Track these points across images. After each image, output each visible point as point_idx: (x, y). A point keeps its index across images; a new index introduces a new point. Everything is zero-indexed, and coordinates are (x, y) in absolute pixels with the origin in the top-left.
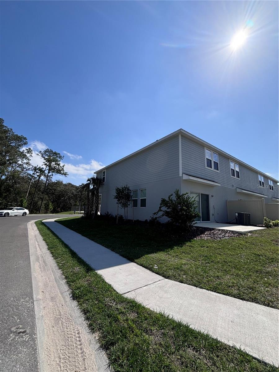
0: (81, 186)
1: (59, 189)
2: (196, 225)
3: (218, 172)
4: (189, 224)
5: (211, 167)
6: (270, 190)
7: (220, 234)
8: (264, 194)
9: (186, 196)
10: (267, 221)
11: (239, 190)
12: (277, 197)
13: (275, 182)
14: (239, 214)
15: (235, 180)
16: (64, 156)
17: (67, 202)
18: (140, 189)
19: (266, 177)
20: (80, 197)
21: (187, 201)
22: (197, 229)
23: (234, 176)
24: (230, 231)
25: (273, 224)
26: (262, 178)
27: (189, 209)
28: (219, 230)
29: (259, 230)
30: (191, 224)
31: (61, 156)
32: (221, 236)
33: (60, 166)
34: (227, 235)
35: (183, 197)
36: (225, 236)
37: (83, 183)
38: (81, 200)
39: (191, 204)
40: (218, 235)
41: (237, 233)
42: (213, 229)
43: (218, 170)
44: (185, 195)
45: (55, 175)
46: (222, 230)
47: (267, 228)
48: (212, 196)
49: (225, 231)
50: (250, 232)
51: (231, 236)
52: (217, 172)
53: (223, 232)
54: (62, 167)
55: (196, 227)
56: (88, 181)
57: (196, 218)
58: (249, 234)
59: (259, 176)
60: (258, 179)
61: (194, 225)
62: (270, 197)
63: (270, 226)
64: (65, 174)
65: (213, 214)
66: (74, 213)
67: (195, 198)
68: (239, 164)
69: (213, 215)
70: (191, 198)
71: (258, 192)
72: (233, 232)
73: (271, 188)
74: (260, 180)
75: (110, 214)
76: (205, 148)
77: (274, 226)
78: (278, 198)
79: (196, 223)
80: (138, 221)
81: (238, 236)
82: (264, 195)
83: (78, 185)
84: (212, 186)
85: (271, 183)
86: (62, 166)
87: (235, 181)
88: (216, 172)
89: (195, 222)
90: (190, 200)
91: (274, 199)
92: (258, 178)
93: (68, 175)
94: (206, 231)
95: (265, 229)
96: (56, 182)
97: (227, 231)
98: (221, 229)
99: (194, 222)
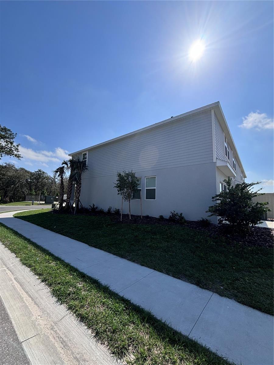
0: (37, 172)
1: (10, 174)
5: (227, 156)
16: (16, 134)
17: (19, 190)
18: (145, 177)
20: (36, 185)
23: (234, 168)
31: (13, 134)
33: (13, 145)
37: (40, 169)
38: (36, 189)
43: (229, 160)
45: (4, 156)
54: (16, 147)
56: (63, 163)
64: (18, 156)
66: (32, 203)
68: (235, 156)
75: (97, 208)
76: (224, 133)
80: (147, 217)
83: (33, 171)
86: (16, 145)
93: (22, 157)
96: (5, 165)
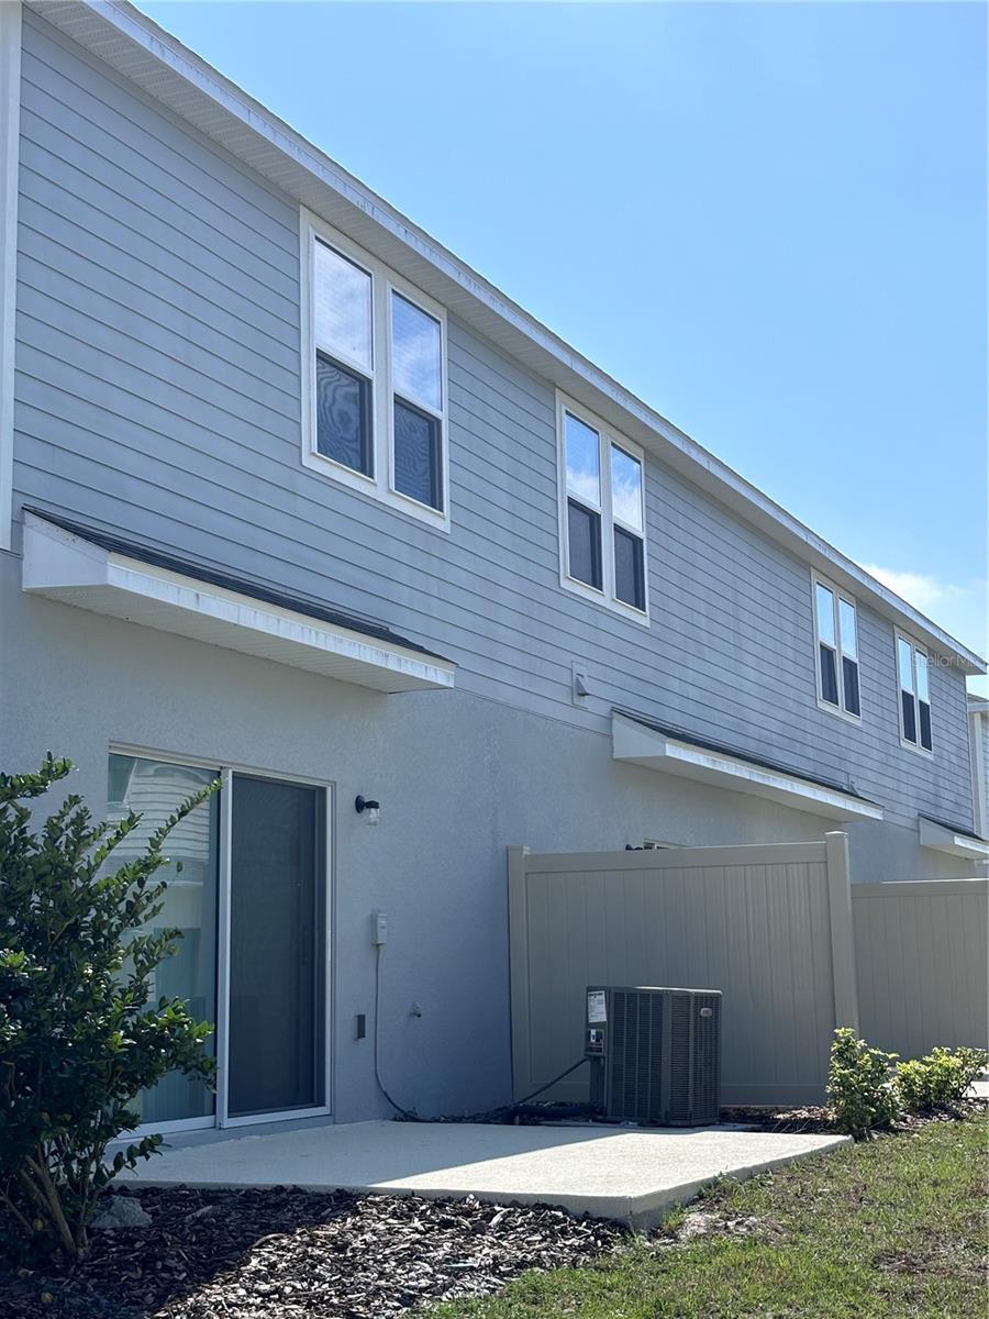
2: (147, 1172)
3: (440, 522)
4: (68, 1159)
5: (365, 466)
6: (906, 744)
7: (411, 1256)
8: (861, 787)
9: (40, 811)
10: (861, 1069)
11: (634, 743)
12: (959, 821)
13: (951, 664)
14: (621, 1001)
15: (604, 622)
19: (878, 613)
21: (55, 873)
22: (159, 1222)
23: (596, 582)
24: (515, 1203)
25: (909, 1094)
26: (848, 613)
27: (65, 976)
28: (409, 1204)
29: (786, 1163)
30: (84, 1163)
32: (418, 1276)
34: (483, 1254)
35: (12, 815)
36: (456, 1274)
39: (108, 907)
40: (389, 1266)
41: (586, 1216)
42: (345, 1201)
43: (435, 501)
44: (36, 789)
46: (441, 1200)
47: (859, 1138)
48: (361, 805)
49: (467, 1214)
50: (708, 1194)
51: (522, 1265)
52: (429, 531)
53: (446, 1224)
55: (148, 1194)
57: (148, 1079)
58: (696, 1221)
59: (823, 599)
60: (812, 633)
61: (124, 1176)
62: (905, 815)
63: (881, 1112)
65: (361, 1019)
67: (162, 832)
68: (648, 454)
69: (361, 1033)
70: (110, 834)
71: (807, 768)
72: (544, 1213)
73: (916, 720)
74: (831, 644)
76: (308, 225)
77: (912, 1110)
78: (966, 824)
79: (149, 1147)
81: (585, 1257)
82: (852, 794)
84: (368, 689)
85: (914, 676)
87: (605, 640)
88: (412, 522)
89: (145, 1131)
90: (89, 854)
91: (932, 835)
92: (812, 622)
94: (266, 1228)
95: (831, 1149)
97: (488, 1201)
98: (425, 1196)
99: (126, 1138)
